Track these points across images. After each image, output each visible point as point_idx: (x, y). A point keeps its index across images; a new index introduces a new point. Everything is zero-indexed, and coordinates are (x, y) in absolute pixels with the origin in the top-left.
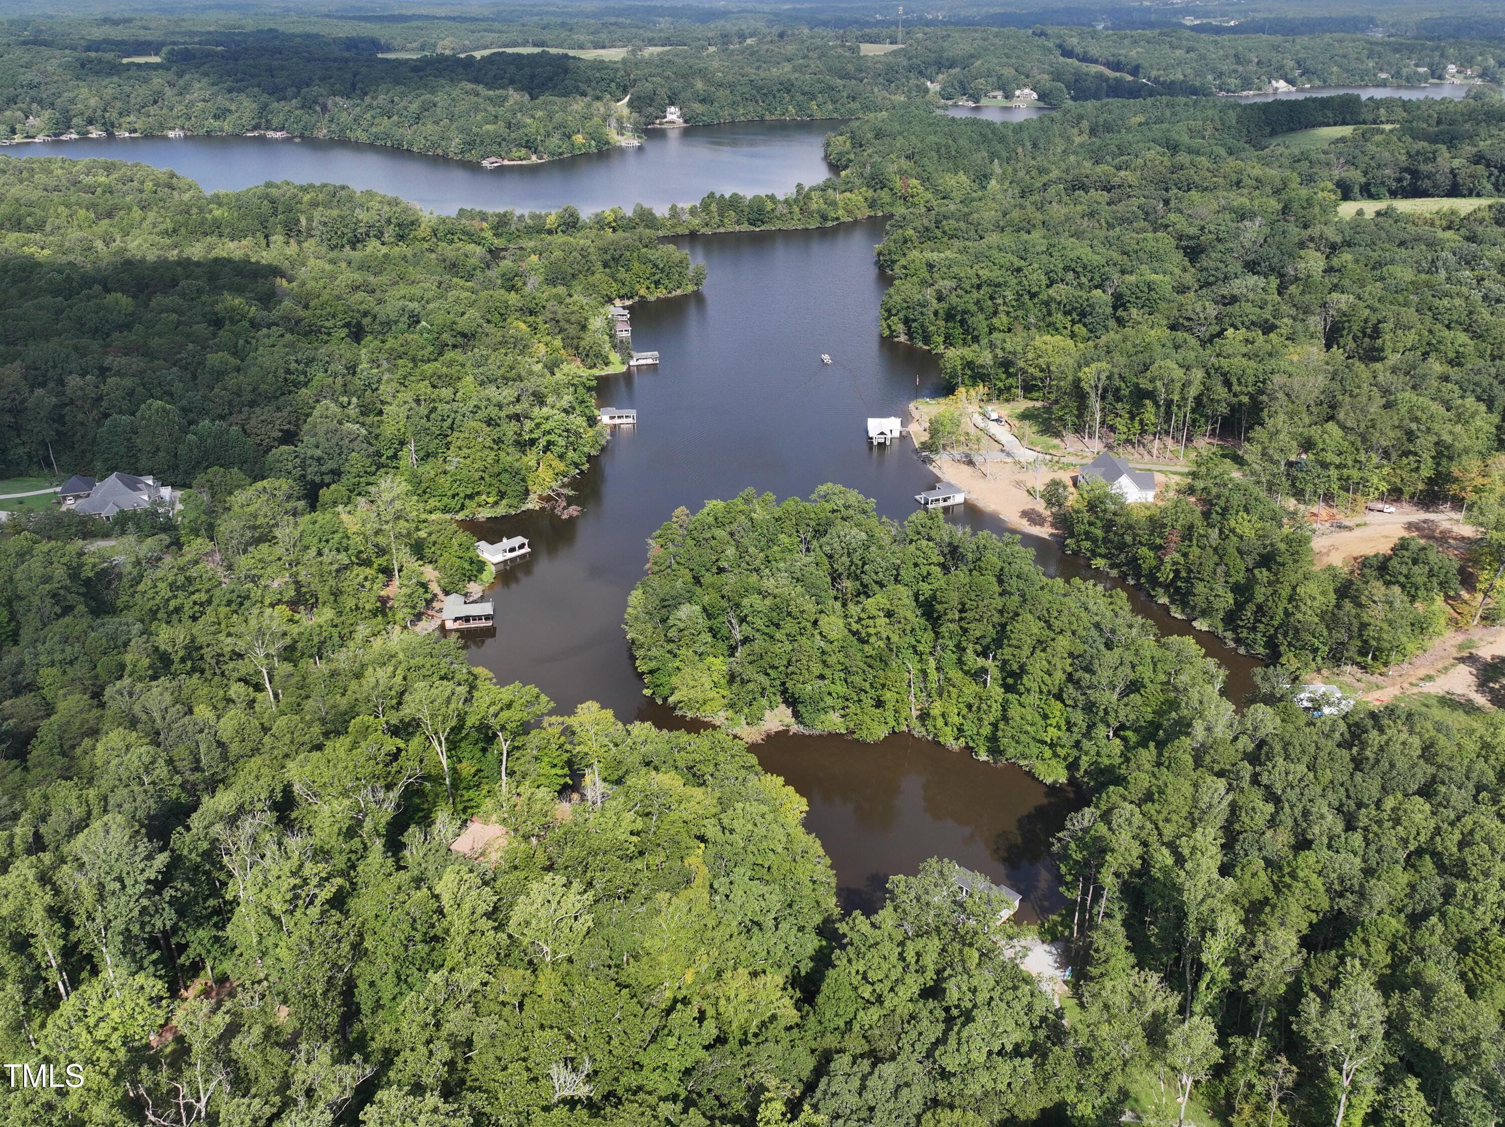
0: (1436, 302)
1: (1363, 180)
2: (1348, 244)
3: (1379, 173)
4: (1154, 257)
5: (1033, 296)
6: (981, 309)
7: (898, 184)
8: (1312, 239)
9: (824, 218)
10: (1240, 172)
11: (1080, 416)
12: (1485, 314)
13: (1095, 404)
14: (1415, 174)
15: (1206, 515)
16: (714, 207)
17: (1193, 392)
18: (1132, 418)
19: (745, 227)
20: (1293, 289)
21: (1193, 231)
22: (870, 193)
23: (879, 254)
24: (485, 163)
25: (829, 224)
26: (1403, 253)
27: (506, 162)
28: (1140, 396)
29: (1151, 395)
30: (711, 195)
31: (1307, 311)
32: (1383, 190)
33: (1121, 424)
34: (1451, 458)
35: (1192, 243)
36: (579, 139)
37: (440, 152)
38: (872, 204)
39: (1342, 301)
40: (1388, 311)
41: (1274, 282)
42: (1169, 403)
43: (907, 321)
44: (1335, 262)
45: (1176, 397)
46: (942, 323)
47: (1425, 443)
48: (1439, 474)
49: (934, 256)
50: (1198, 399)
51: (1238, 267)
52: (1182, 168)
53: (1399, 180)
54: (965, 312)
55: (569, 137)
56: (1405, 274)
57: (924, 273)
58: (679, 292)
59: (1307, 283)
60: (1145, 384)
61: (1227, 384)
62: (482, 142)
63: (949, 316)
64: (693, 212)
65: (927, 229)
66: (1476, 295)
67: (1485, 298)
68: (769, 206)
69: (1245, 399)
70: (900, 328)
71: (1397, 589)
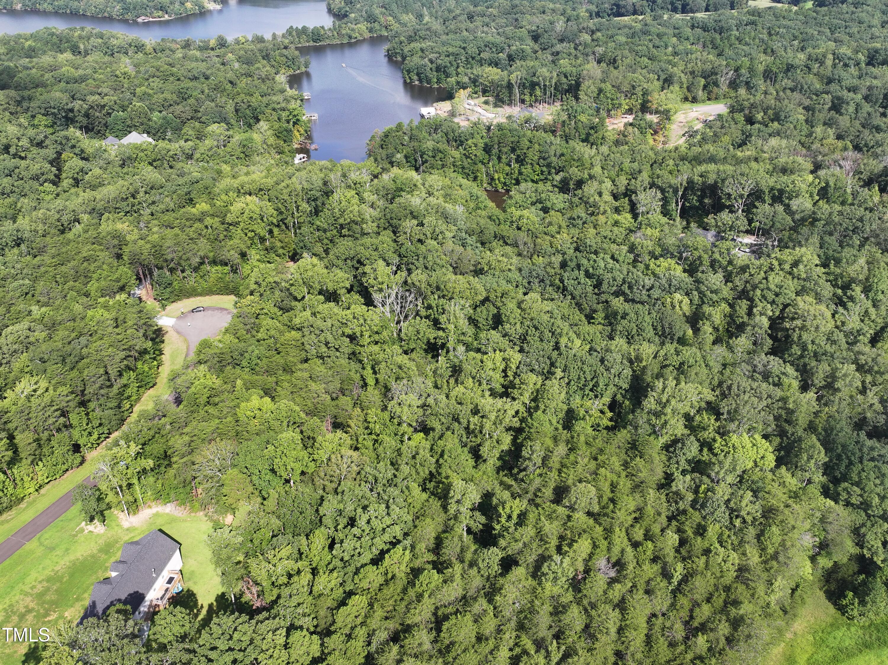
0: (636, 48)
1: (596, 10)
2: (598, 30)
3: (603, 6)
4: (521, 39)
5: (473, 58)
6: (452, 65)
7: (382, 20)
8: (584, 29)
9: (350, 37)
10: (543, 7)
11: (510, 96)
12: (655, 51)
13: (516, 91)
14: (618, 6)
15: (569, 117)
16: (294, 33)
17: (554, 81)
18: (531, 95)
19: (312, 44)
20: (580, 48)
21: (534, 28)
22: (369, 25)
23: (388, 51)
24: (140, 20)
25: (353, 41)
26: (620, 32)
27: (151, 19)
28: (533, 85)
29: (538, 84)
30: (291, 27)
31: (587, 55)
32: (605, 15)
33: (527, 98)
34: (648, 95)
35: (534, 34)
36: (189, 5)
37: (106, 14)
38: (371, 30)
39: (600, 50)
40: (619, 52)
41: (572, 45)
42: (545, 85)
43: (418, 74)
44: (595, 37)
45: (547, 84)
46: (435, 73)
47: (638, 90)
48: (644, 101)
49: (423, 45)
50: (556, 84)
51: (555, 41)
52: (517, 6)
53: (612, 9)
54: (445, 67)
55: (183, 4)
56: (623, 39)
57: (420, 53)
58: (298, 71)
59: (586, 45)
60: (535, 79)
61: (566, 77)
62: (135, 8)
63: (438, 69)
64: (283, 36)
65: (411, 37)
66: (651, 45)
67: (654, 46)
68: (322, 32)
69: (573, 82)
70: (415, 77)
71: (636, 129)
